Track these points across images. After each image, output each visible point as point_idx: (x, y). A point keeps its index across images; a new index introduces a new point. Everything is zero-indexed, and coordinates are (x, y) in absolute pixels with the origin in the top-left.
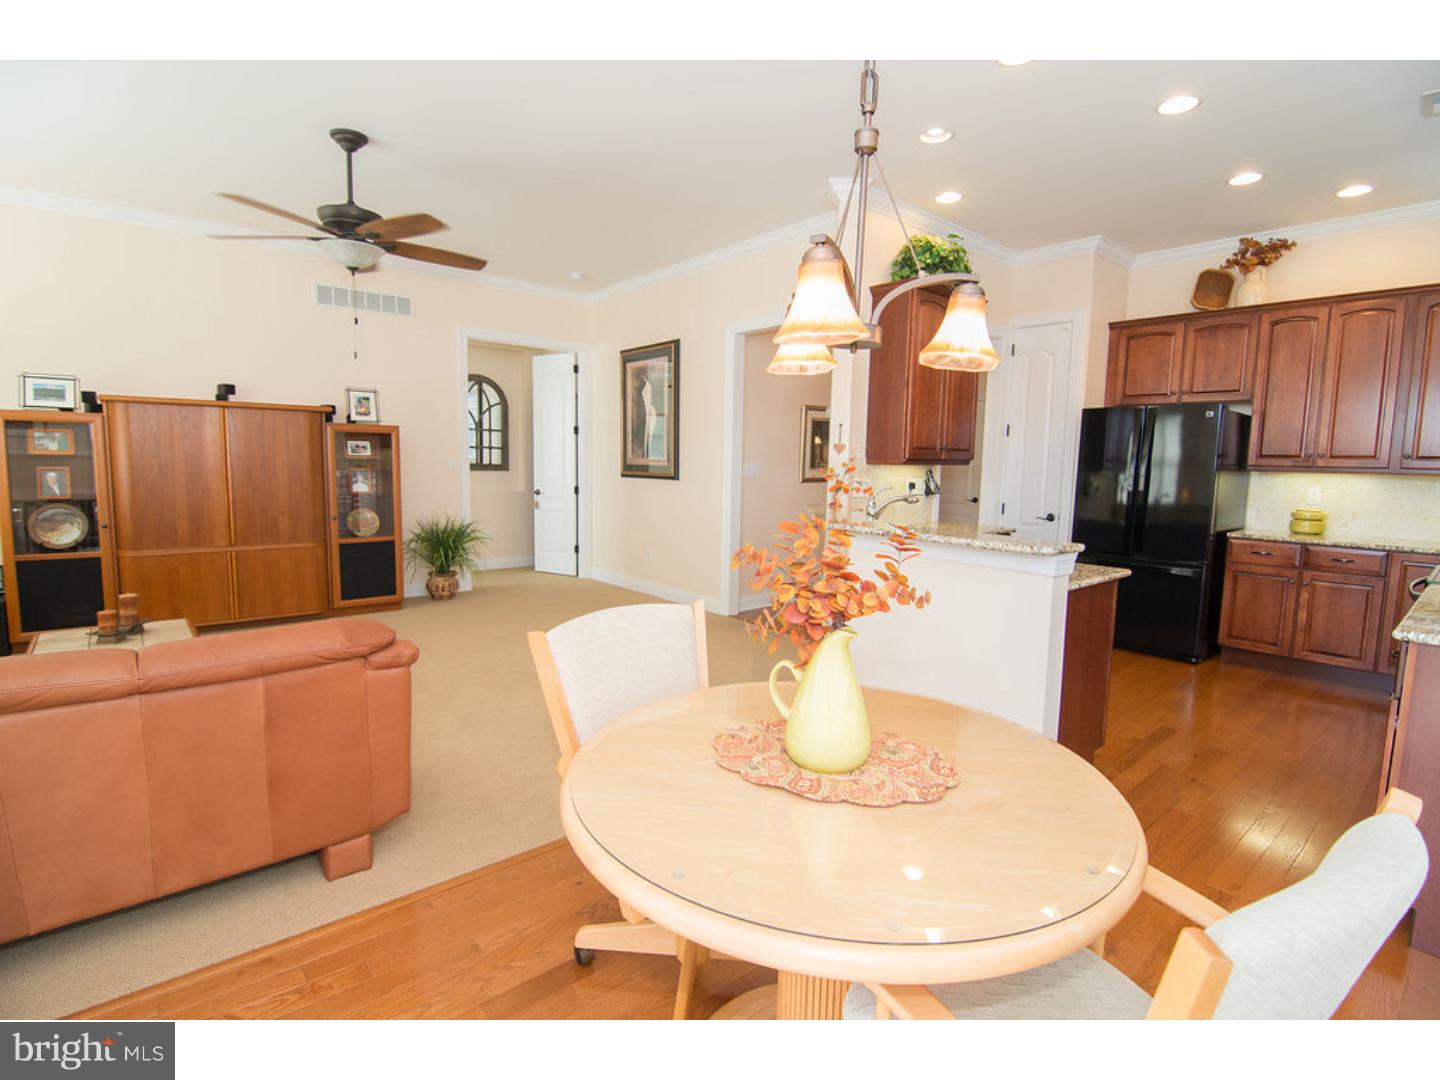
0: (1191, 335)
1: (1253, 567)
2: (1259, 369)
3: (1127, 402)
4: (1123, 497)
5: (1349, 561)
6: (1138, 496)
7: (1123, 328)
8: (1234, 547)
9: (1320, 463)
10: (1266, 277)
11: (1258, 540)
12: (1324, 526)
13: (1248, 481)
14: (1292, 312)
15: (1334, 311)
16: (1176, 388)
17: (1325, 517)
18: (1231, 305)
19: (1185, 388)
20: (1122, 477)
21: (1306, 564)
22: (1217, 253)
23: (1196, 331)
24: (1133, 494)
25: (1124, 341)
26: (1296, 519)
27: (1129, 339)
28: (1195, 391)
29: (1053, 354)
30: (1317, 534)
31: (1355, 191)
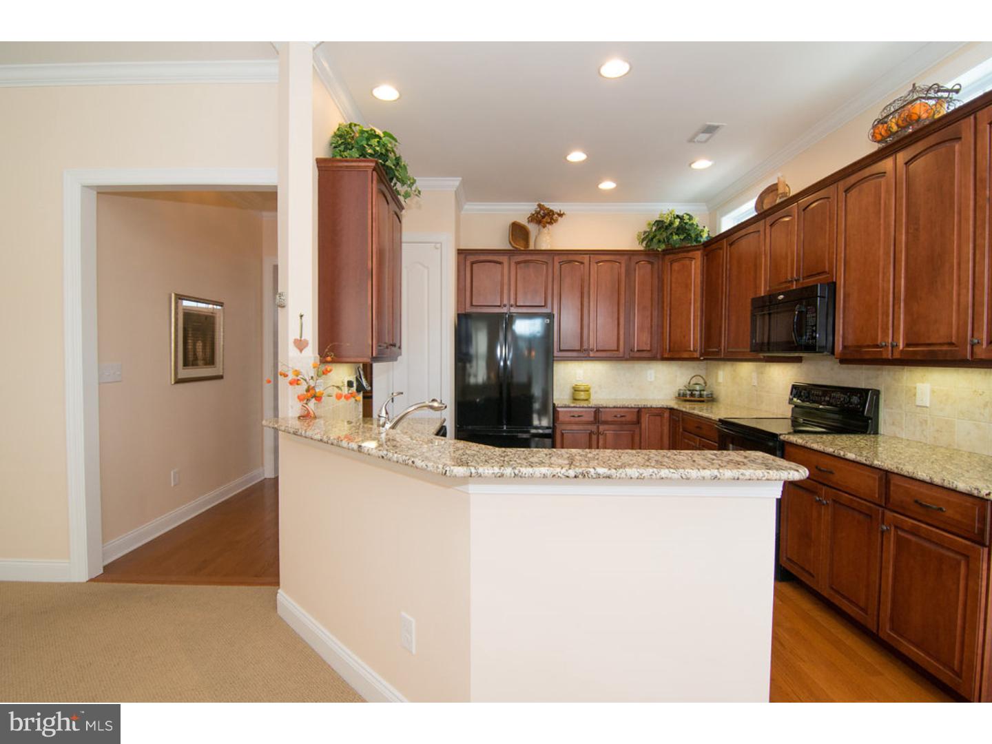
0: (513, 265)
1: (572, 426)
2: (555, 294)
3: (475, 309)
5: (622, 416)
7: (468, 254)
8: (561, 413)
9: (592, 354)
10: (551, 232)
12: (589, 395)
14: (571, 257)
15: (591, 260)
16: (506, 302)
17: (589, 388)
18: (532, 247)
19: (513, 302)
21: (600, 421)
22: (521, 211)
23: (515, 263)
25: (468, 264)
26: (575, 390)
27: (472, 263)
28: (518, 304)
29: (428, 268)
30: (587, 400)
31: (607, 185)
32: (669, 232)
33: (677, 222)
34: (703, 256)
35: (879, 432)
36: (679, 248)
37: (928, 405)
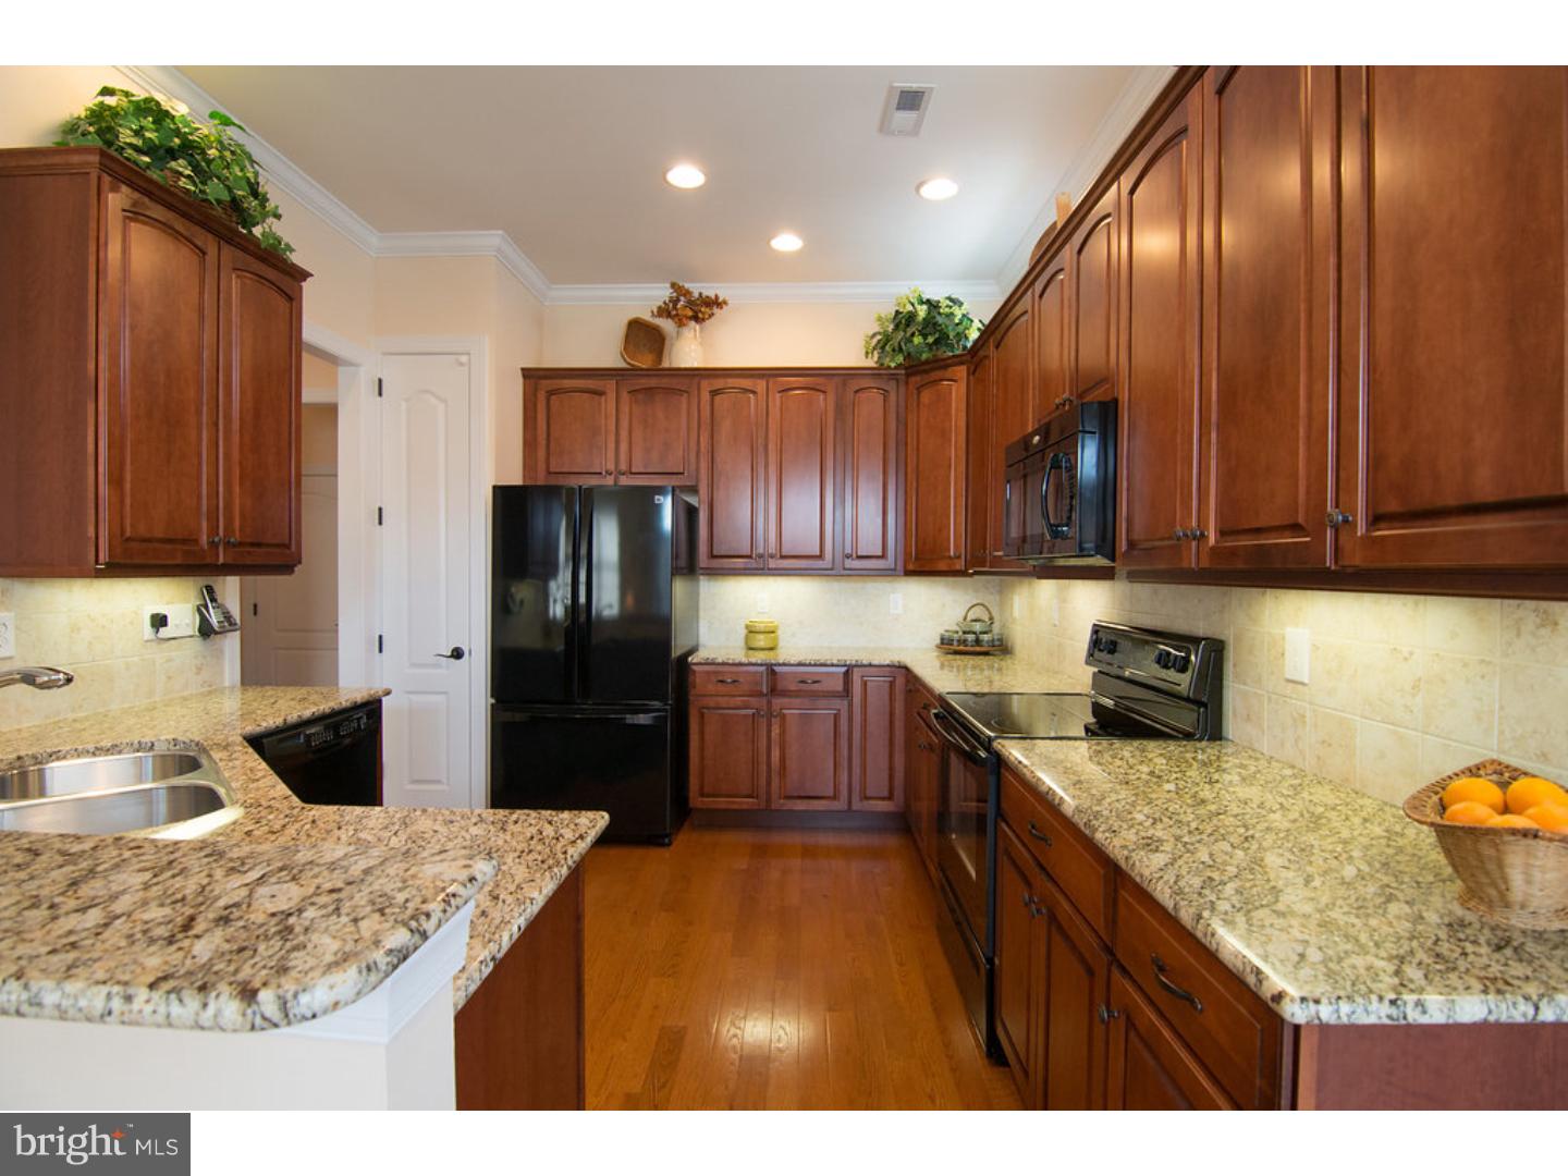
0: (625, 396)
1: (720, 699)
2: (702, 449)
3: (553, 481)
4: (557, 610)
5: (814, 682)
6: (580, 613)
7: (540, 378)
8: (697, 675)
9: (772, 564)
10: (701, 337)
11: (724, 664)
12: (776, 639)
13: (698, 586)
14: (731, 382)
15: (770, 385)
16: (611, 467)
17: (777, 627)
18: (666, 364)
19: (623, 467)
20: (553, 585)
21: (774, 691)
22: (645, 299)
23: (629, 392)
24: (573, 609)
25: (542, 396)
26: (751, 632)
27: (550, 393)
28: (634, 470)
29: (444, 401)
30: (771, 649)
31: (787, 242)
32: (910, 331)
33: (922, 311)
34: (969, 373)
35: (1224, 734)
36: (927, 362)
37: (1306, 681)
